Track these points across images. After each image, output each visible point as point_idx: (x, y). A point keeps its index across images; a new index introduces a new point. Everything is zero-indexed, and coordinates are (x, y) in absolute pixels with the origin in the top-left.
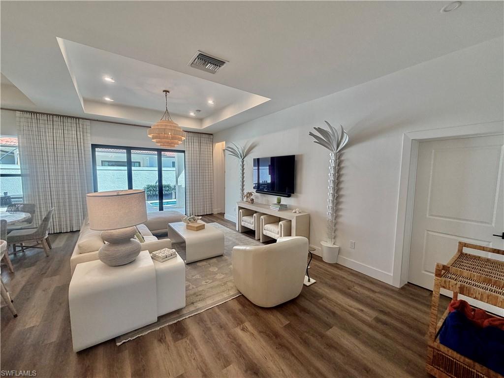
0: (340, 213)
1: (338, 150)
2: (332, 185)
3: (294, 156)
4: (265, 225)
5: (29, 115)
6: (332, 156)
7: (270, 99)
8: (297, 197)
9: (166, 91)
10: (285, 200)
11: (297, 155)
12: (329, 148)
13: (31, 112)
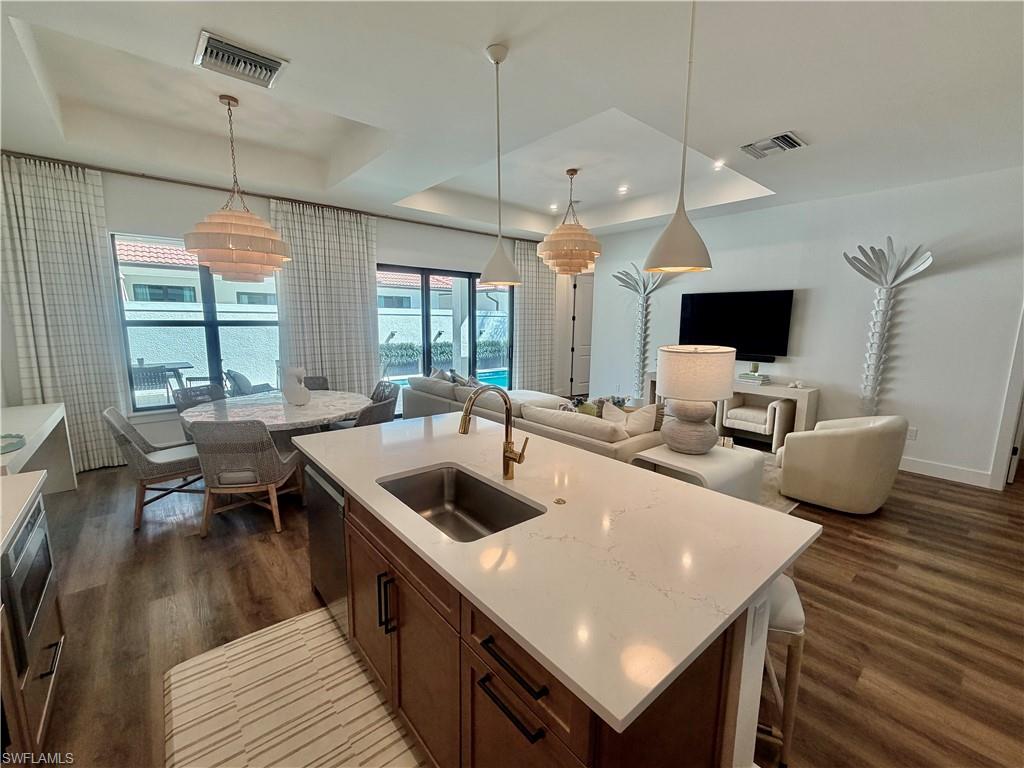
0: (889, 386)
1: (894, 285)
2: (876, 339)
3: (792, 291)
4: (729, 410)
5: (287, 207)
6: (879, 294)
7: (773, 193)
8: (789, 361)
9: (573, 172)
10: (765, 368)
11: (800, 291)
12: (874, 280)
13: (293, 201)
